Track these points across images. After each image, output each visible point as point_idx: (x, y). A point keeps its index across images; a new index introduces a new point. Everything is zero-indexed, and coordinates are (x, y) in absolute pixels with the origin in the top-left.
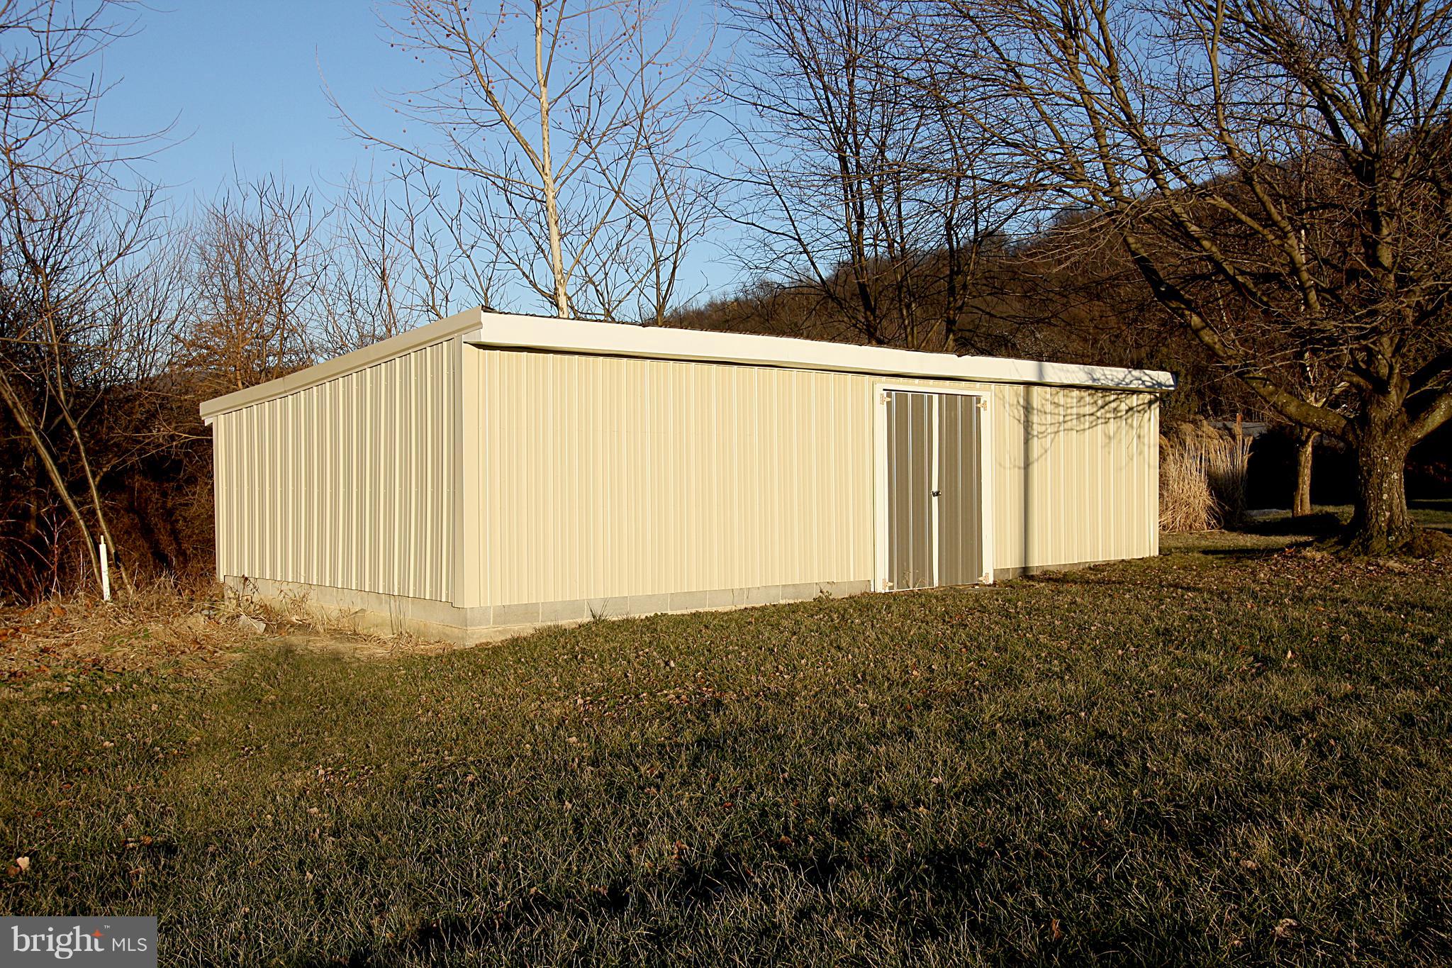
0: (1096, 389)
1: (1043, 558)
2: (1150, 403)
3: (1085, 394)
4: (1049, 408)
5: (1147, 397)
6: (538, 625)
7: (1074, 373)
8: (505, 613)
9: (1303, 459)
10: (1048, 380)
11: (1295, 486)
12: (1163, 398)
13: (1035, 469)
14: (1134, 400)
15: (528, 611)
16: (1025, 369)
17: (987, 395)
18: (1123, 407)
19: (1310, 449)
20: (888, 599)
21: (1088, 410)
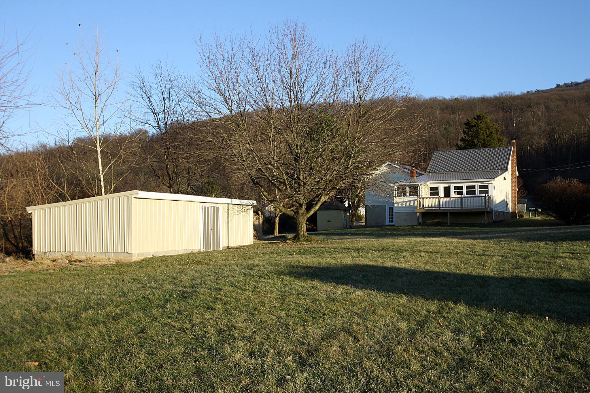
0: (241, 205)
1: (231, 245)
2: (251, 208)
3: (239, 206)
4: (232, 209)
5: (250, 207)
6: (144, 257)
7: (237, 201)
8: (139, 255)
9: (276, 221)
10: (233, 203)
11: (274, 228)
12: (253, 206)
13: (229, 223)
14: (248, 207)
15: (142, 254)
16: (229, 201)
17: (220, 206)
18: (246, 209)
19: (278, 218)
20: (203, 253)
21: (239, 210)
